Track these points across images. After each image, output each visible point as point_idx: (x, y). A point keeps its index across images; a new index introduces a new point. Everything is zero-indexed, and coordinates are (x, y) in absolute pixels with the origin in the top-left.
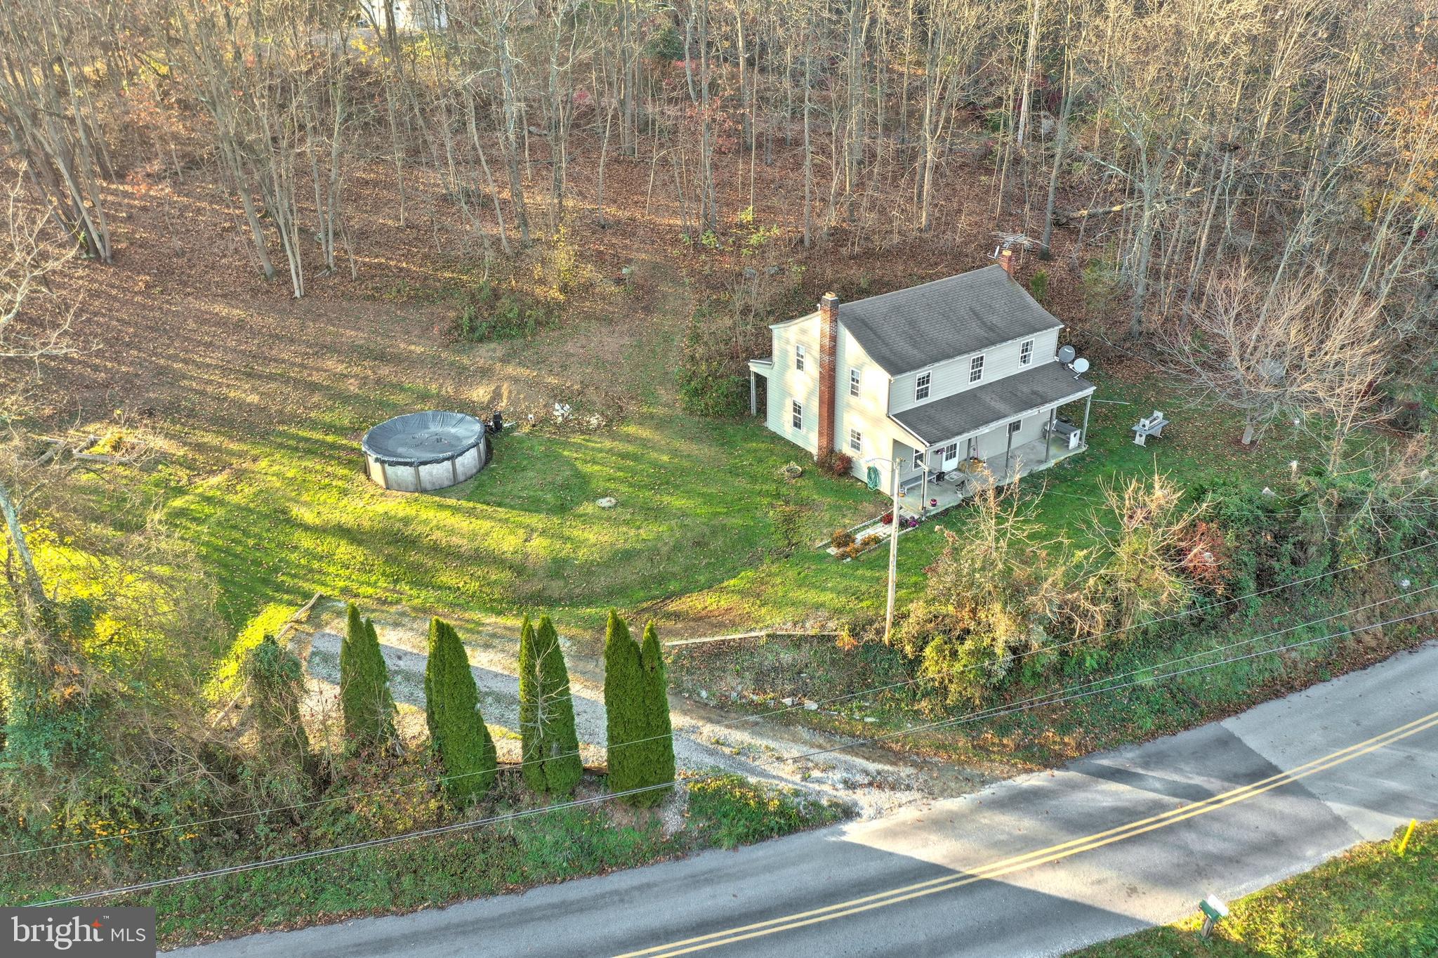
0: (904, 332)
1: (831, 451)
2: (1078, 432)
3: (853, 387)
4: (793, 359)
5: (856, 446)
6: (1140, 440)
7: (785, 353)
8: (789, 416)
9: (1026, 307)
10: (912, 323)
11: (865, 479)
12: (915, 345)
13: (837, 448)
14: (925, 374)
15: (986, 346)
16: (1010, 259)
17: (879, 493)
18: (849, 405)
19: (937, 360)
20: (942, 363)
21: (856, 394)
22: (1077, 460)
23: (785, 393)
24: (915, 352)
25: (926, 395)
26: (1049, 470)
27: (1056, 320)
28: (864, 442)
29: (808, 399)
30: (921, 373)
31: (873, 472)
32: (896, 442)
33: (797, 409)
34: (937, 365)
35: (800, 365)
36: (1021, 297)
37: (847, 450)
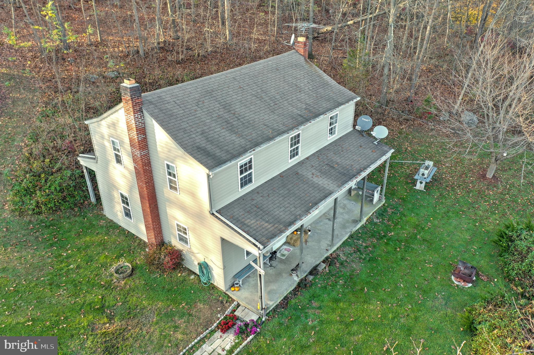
0: (219, 117)
1: (162, 244)
2: (379, 189)
3: (171, 181)
4: (111, 153)
5: (183, 240)
6: (420, 186)
7: (103, 147)
8: (119, 207)
9: (325, 85)
10: (227, 107)
11: (197, 271)
12: (232, 129)
13: (166, 240)
14: (247, 160)
15: (301, 123)
16: (305, 44)
17: (214, 288)
18: (169, 201)
19: (257, 144)
20: (264, 146)
21: (175, 189)
22: (381, 213)
23: (112, 186)
24: (234, 137)
25: (250, 181)
26: (363, 227)
27: (353, 94)
28: (190, 236)
29: (130, 190)
30: (243, 160)
31: (204, 266)
32: (223, 240)
33: (125, 200)
34: (258, 149)
35: (119, 160)
36: (319, 76)
37: (177, 244)
